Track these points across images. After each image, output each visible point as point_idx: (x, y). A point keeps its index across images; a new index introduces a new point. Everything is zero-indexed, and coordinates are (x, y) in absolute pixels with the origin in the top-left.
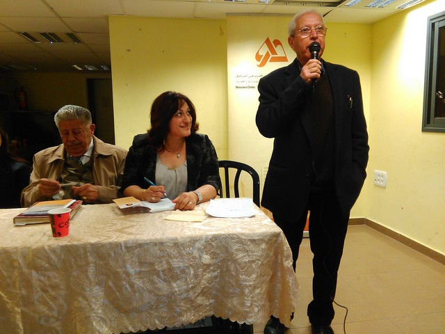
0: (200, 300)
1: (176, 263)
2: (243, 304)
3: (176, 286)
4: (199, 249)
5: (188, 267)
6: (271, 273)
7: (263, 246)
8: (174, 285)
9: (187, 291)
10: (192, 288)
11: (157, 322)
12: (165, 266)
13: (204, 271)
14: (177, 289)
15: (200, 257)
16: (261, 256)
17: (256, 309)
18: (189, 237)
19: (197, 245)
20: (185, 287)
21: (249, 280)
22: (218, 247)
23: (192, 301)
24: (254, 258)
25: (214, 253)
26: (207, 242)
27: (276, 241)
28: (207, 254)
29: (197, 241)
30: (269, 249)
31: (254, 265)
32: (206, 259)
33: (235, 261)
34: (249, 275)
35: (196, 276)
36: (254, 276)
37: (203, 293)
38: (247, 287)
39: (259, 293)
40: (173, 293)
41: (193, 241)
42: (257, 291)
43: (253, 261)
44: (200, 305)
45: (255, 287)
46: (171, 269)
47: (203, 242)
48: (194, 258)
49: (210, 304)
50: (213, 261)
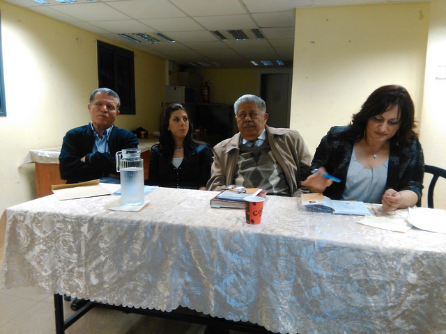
0: (398, 323)
1: (375, 276)
3: (373, 301)
4: (405, 265)
5: (388, 283)
8: (371, 299)
9: (385, 309)
10: (392, 307)
12: (362, 277)
13: (409, 291)
14: (373, 305)
15: (405, 274)
18: (394, 249)
19: (403, 260)
20: (383, 304)
22: (429, 267)
23: (388, 322)
25: (423, 273)
26: (415, 258)
28: (414, 272)
29: (403, 255)
32: (412, 277)
35: (398, 295)
37: (403, 316)
40: (367, 308)
41: (399, 254)
44: (398, 329)
46: (367, 281)
47: (410, 258)
48: (398, 274)
49: (410, 330)
50: (421, 283)
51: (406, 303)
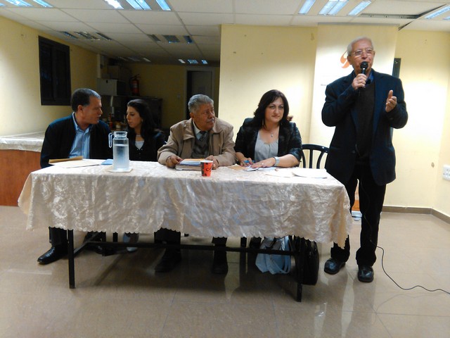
0: (286, 224)
2: (314, 229)
3: (273, 212)
4: (289, 192)
5: (280, 202)
6: (334, 212)
7: (331, 194)
8: (272, 211)
9: (279, 216)
10: (283, 215)
11: (260, 233)
13: (291, 206)
14: (273, 214)
15: (289, 196)
16: (328, 201)
17: (322, 234)
19: (288, 189)
20: (278, 214)
21: (320, 214)
23: (282, 223)
24: (324, 201)
25: (298, 195)
27: (340, 192)
28: (293, 195)
30: (334, 196)
31: (323, 206)
32: (292, 198)
33: (311, 202)
34: (319, 211)
35: (285, 208)
36: (323, 212)
37: (289, 219)
38: (318, 219)
39: (325, 224)
40: (270, 217)
41: (285, 186)
42: (324, 222)
43: (323, 203)
44: (286, 227)
45: (322, 220)
46: (270, 201)
47: (291, 187)
48: (285, 196)
49: (293, 228)
50: (296, 200)
51: (290, 212)
